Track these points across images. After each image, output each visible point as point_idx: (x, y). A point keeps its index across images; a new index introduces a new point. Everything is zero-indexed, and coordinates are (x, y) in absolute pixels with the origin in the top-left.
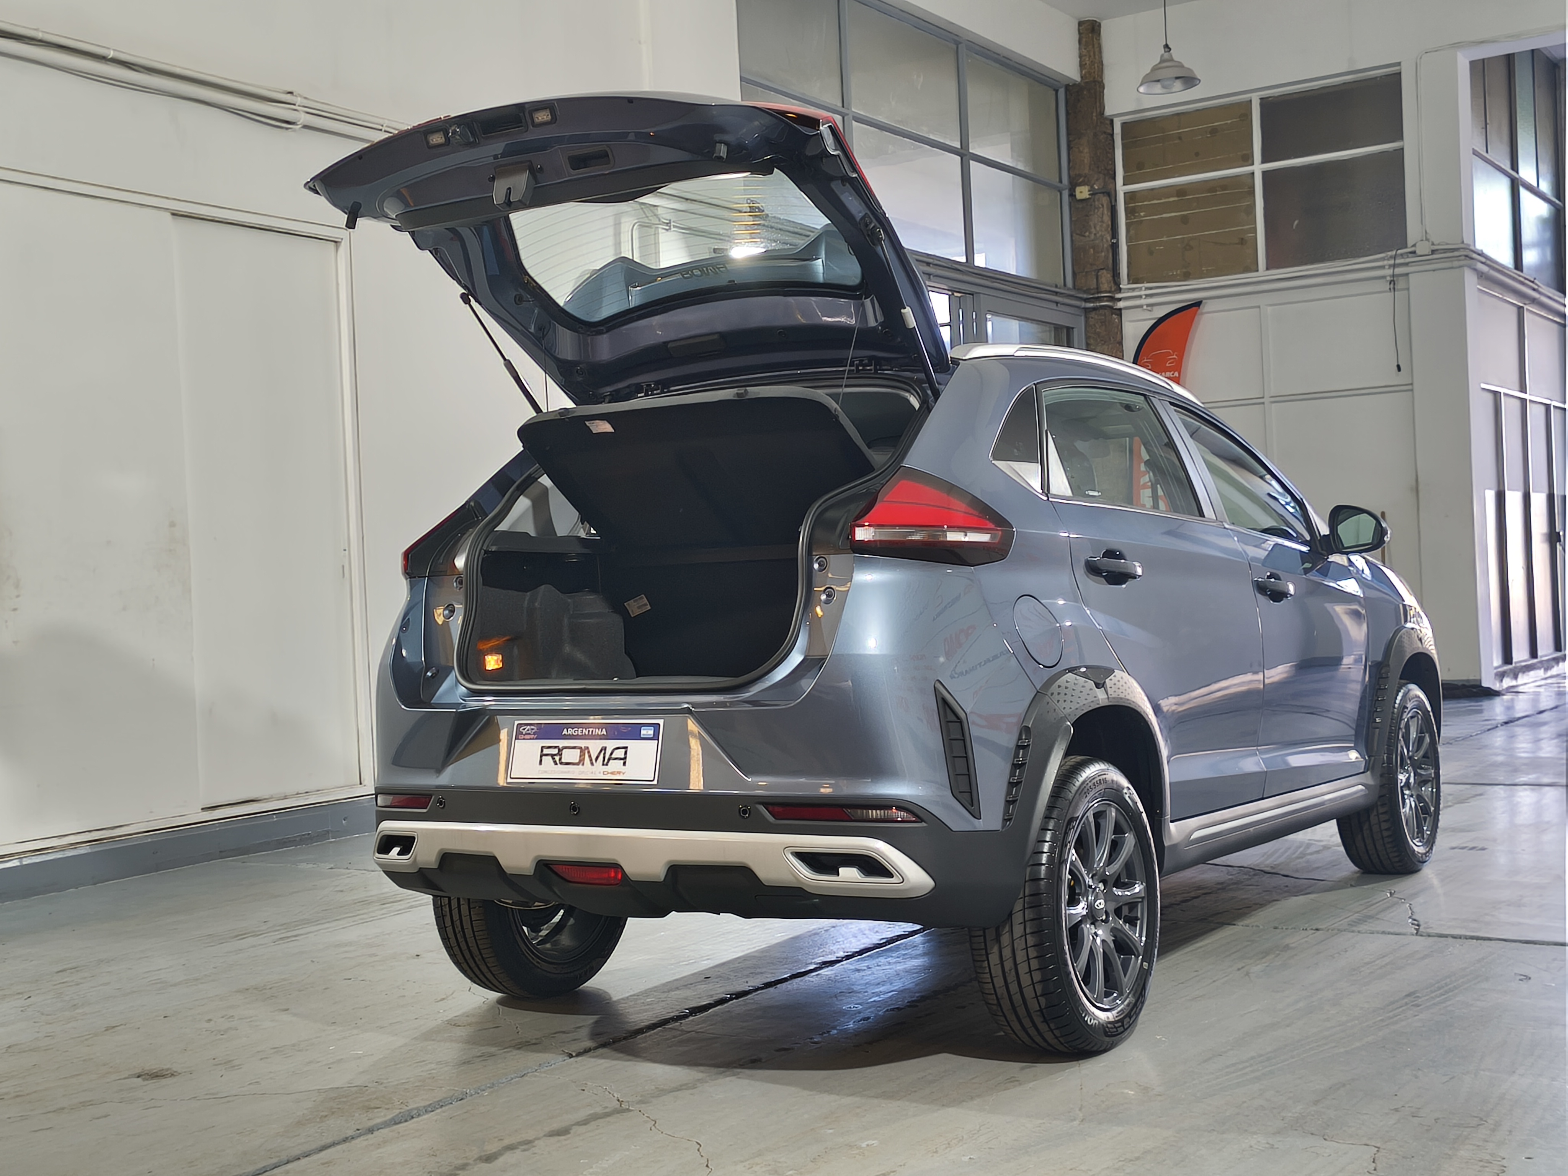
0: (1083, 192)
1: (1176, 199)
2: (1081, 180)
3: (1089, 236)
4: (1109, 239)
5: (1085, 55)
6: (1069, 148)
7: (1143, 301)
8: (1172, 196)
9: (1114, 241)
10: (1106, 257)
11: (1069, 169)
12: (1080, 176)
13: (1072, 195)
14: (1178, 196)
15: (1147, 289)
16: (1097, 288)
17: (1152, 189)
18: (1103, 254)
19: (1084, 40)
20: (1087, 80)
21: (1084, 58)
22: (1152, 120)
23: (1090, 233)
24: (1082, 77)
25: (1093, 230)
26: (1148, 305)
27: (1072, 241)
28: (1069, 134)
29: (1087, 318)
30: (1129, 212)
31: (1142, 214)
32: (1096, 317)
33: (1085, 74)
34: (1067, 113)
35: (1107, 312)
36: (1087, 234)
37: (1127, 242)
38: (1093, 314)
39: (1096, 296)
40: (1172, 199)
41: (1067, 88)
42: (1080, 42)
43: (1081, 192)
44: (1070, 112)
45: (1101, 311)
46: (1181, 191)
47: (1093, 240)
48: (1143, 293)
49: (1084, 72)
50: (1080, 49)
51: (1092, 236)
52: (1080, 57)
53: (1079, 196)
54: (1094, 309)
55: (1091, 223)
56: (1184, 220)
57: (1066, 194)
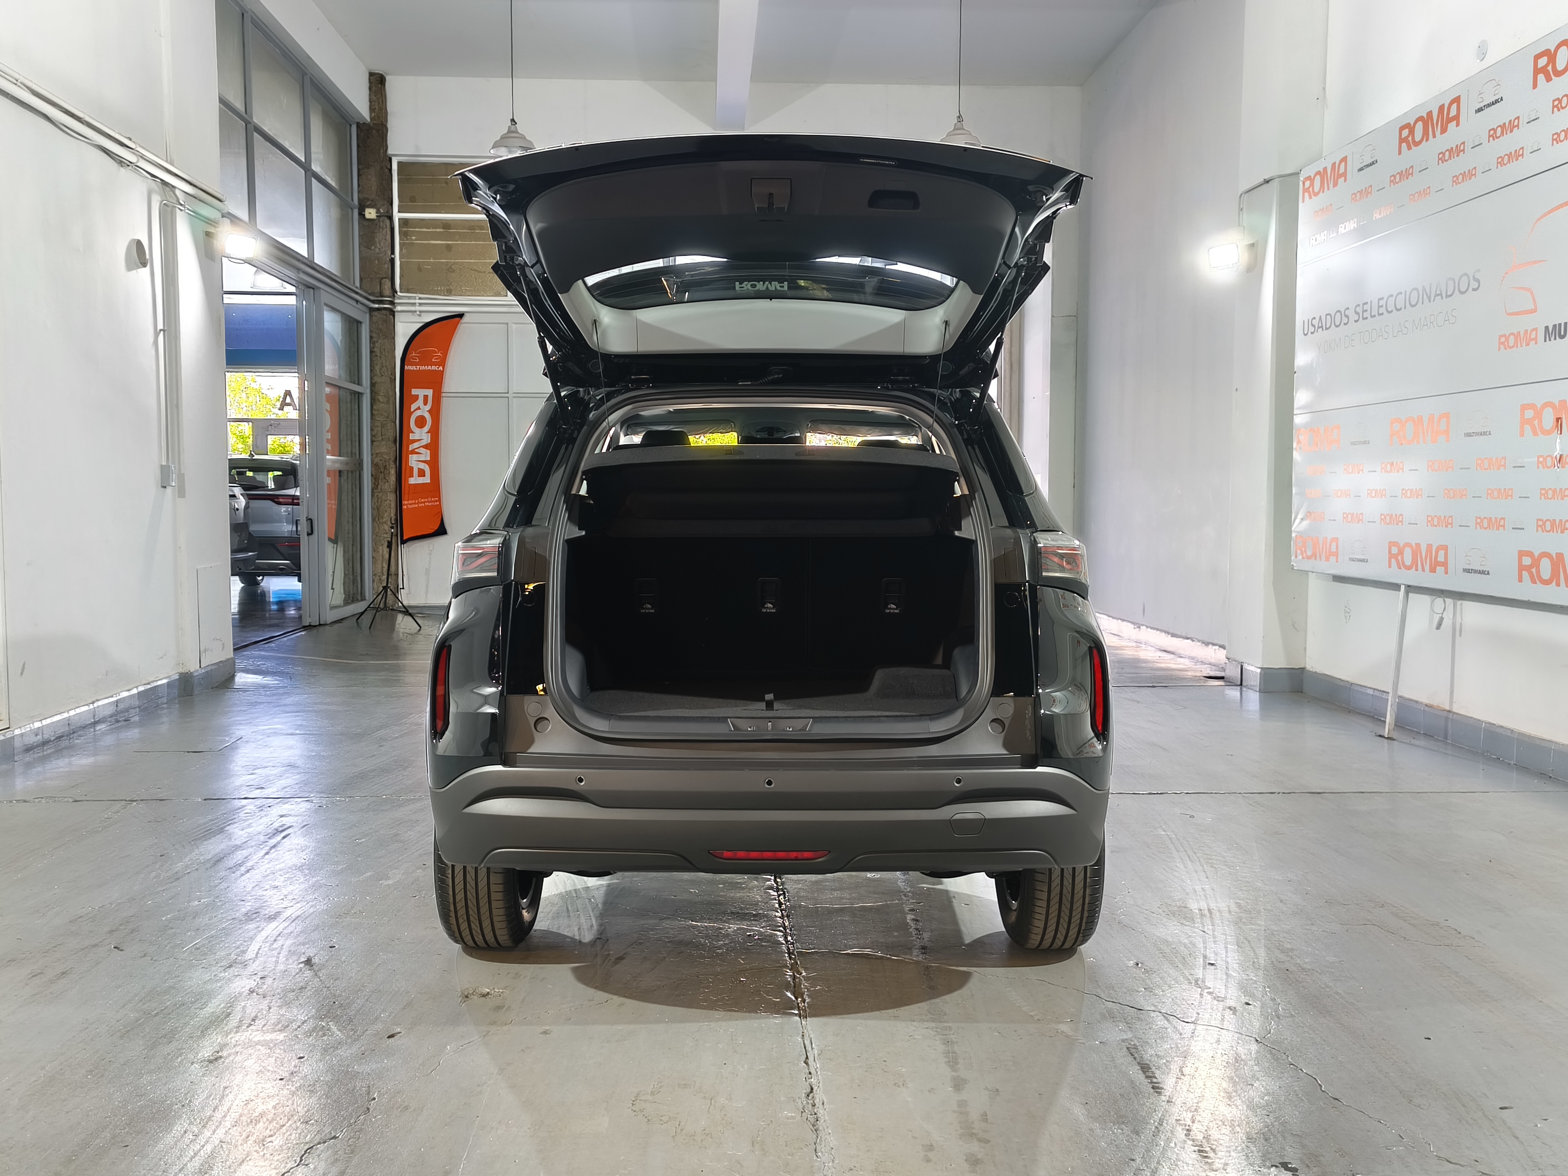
0: (371, 213)
1: (442, 230)
2: (369, 203)
3: (374, 250)
4: (390, 253)
5: (375, 101)
6: (359, 175)
7: (418, 308)
8: (440, 228)
9: (393, 256)
10: (388, 268)
11: (359, 192)
12: (368, 199)
13: (362, 215)
14: (443, 228)
15: (420, 299)
16: (380, 293)
17: (423, 220)
18: (386, 266)
19: (374, 88)
20: (375, 122)
21: (373, 103)
22: (424, 165)
23: (376, 247)
24: (371, 119)
25: (378, 245)
26: (420, 312)
27: (360, 251)
28: (359, 163)
29: (371, 316)
30: (403, 234)
31: (413, 238)
32: (379, 315)
33: (375, 116)
34: (358, 146)
35: (388, 313)
36: (373, 247)
37: (400, 259)
38: (376, 313)
39: (381, 299)
40: (438, 230)
41: (358, 125)
42: (370, 89)
43: (370, 213)
44: (361, 145)
45: (383, 312)
46: (446, 225)
47: (378, 254)
48: (418, 301)
49: (373, 115)
50: (370, 95)
51: (377, 250)
52: (370, 101)
53: (368, 216)
54: (378, 309)
55: (377, 240)
56: (448, 247)
57: (356, 212)
